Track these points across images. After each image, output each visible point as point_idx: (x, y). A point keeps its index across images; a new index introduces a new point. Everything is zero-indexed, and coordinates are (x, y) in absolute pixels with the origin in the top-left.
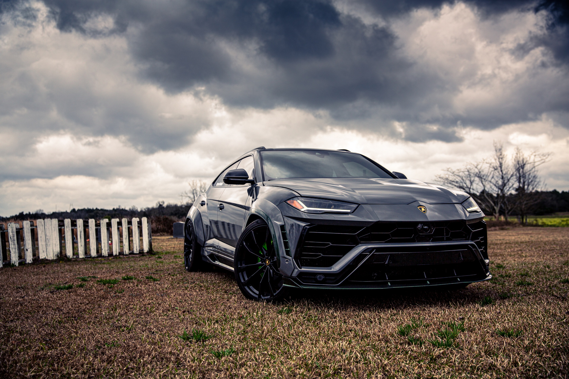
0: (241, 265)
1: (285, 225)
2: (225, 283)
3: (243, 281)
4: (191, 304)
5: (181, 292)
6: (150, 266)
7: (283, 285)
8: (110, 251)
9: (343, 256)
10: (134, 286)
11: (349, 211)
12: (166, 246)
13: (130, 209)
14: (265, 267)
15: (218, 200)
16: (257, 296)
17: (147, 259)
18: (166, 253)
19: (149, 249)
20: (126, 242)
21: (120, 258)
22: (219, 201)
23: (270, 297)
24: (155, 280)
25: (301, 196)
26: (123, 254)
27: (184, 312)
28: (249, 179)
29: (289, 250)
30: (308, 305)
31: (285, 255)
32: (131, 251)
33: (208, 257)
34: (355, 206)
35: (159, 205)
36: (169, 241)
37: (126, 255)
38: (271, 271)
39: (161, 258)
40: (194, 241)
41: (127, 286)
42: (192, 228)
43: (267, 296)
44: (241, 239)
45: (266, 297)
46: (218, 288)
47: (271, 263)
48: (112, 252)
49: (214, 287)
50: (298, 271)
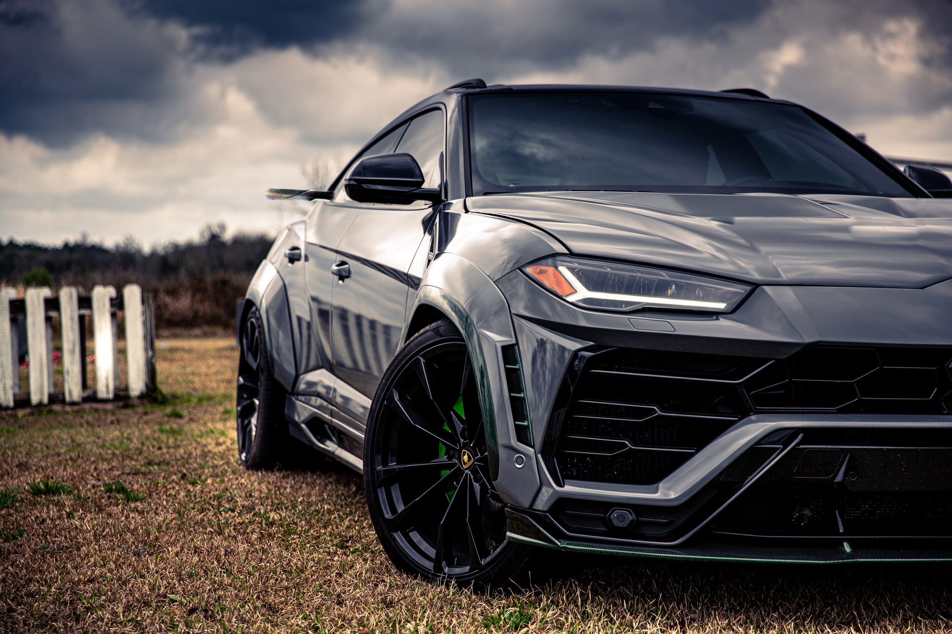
0: (385, 464)
1: (517, 344)
2: (351, 513)
3: (388, 515)
4: (221, 584)
5: (203, 540)
6: (135, 443)
7: (509, 534)
8: (20, 387)
9: (697, 451)
10: (60, 518)
11: (721, 306)
12: (206, 375)
13: (117, 247)
14: (460, 472)
15: (335, 248)
16: (429, 565)
17: (135, 420)
18: (200, 400)
19: (147, 386)
20: (72, 363)
21: (50, 411)
22: (337, 252)
23: (470, 570)
24: (130, 497)
25: (572, 254)
26: (63, 402)
27: (192, 611)
28: (425, 186)
29: (527, 427)
30: (584, 602)
31: (514, 442)
32: (88, 393)
33: (303, 426)
34: (740, 290)
35: (207, 236)
36: (220, 357)
37: (73, 404)
38: (477, 486)
39: (179, 416)
40: (265, 373)
41: (37, 517)
42: (260, 332)
43: (460, 565)
44: (387, 380)
45: (457, 570)
46: (323, 531)
47: (477, 460)
48: (28, 394)
49: (311, 526)
50: (552, 495)
